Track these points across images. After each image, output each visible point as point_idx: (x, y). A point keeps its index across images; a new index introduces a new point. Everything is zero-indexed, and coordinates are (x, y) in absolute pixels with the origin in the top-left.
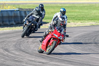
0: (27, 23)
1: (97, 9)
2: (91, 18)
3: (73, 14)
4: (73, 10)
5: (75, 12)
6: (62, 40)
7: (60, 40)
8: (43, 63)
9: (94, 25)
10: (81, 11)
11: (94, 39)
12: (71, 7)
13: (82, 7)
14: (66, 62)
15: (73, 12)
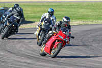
0: (8, 24)
1: (84, 8)
2: (78, 17)
3: (60, 13)
4: (60, 9)
5: (62, 11)
6: (67, 42)
7: (65, 42)
8: (29, 63)
9: (81, 25)
10: (68, 10)
11: (82, 39)
12: (58, 5)
13: (69, 6)
14: (53, 63)
15: (60, 11)
